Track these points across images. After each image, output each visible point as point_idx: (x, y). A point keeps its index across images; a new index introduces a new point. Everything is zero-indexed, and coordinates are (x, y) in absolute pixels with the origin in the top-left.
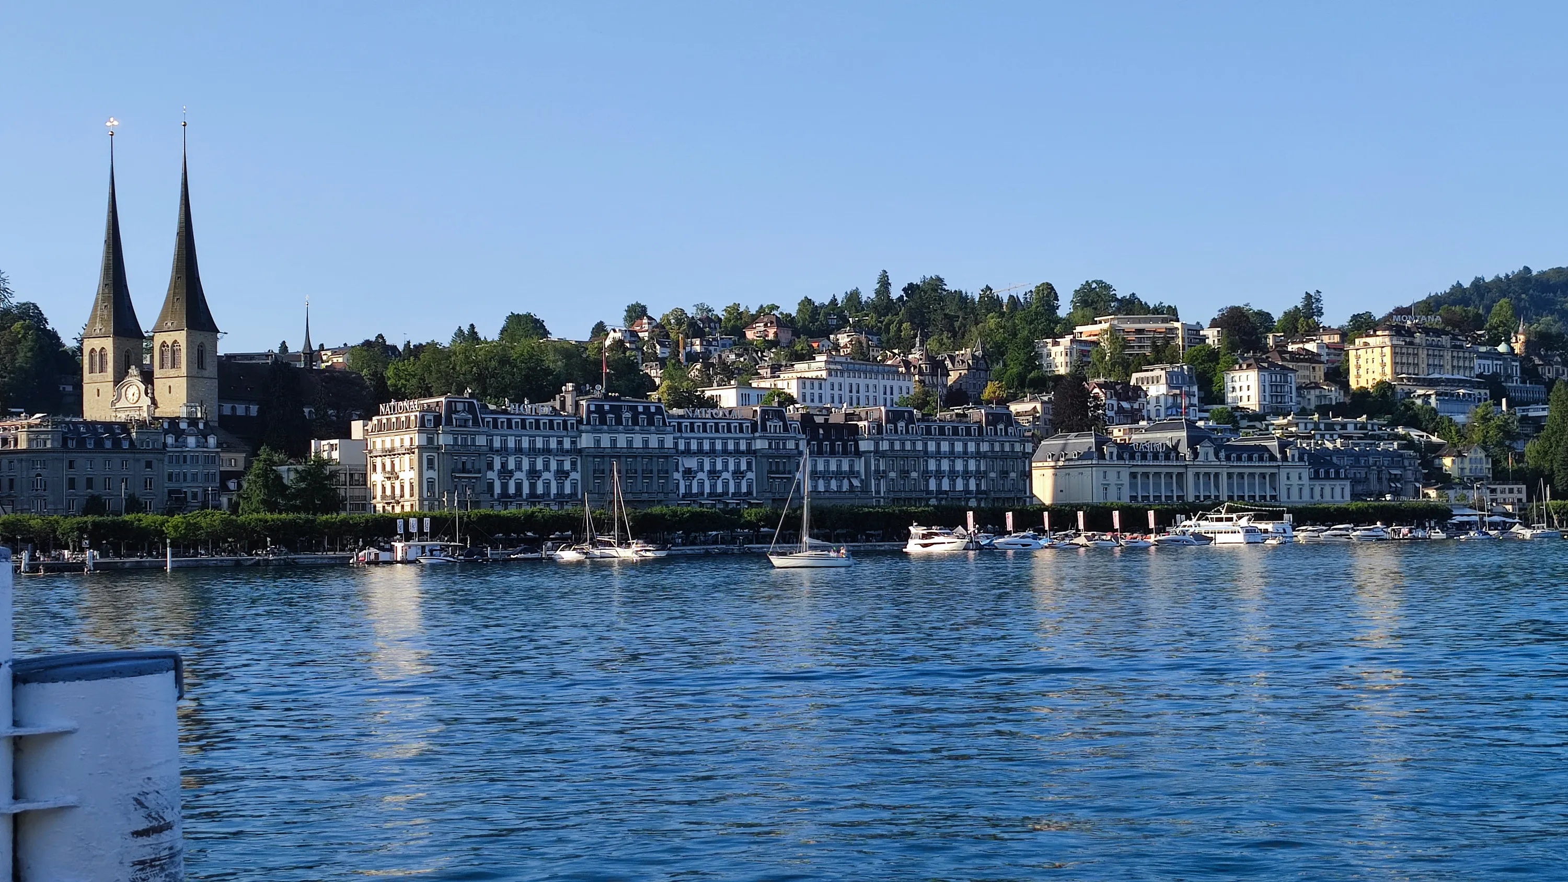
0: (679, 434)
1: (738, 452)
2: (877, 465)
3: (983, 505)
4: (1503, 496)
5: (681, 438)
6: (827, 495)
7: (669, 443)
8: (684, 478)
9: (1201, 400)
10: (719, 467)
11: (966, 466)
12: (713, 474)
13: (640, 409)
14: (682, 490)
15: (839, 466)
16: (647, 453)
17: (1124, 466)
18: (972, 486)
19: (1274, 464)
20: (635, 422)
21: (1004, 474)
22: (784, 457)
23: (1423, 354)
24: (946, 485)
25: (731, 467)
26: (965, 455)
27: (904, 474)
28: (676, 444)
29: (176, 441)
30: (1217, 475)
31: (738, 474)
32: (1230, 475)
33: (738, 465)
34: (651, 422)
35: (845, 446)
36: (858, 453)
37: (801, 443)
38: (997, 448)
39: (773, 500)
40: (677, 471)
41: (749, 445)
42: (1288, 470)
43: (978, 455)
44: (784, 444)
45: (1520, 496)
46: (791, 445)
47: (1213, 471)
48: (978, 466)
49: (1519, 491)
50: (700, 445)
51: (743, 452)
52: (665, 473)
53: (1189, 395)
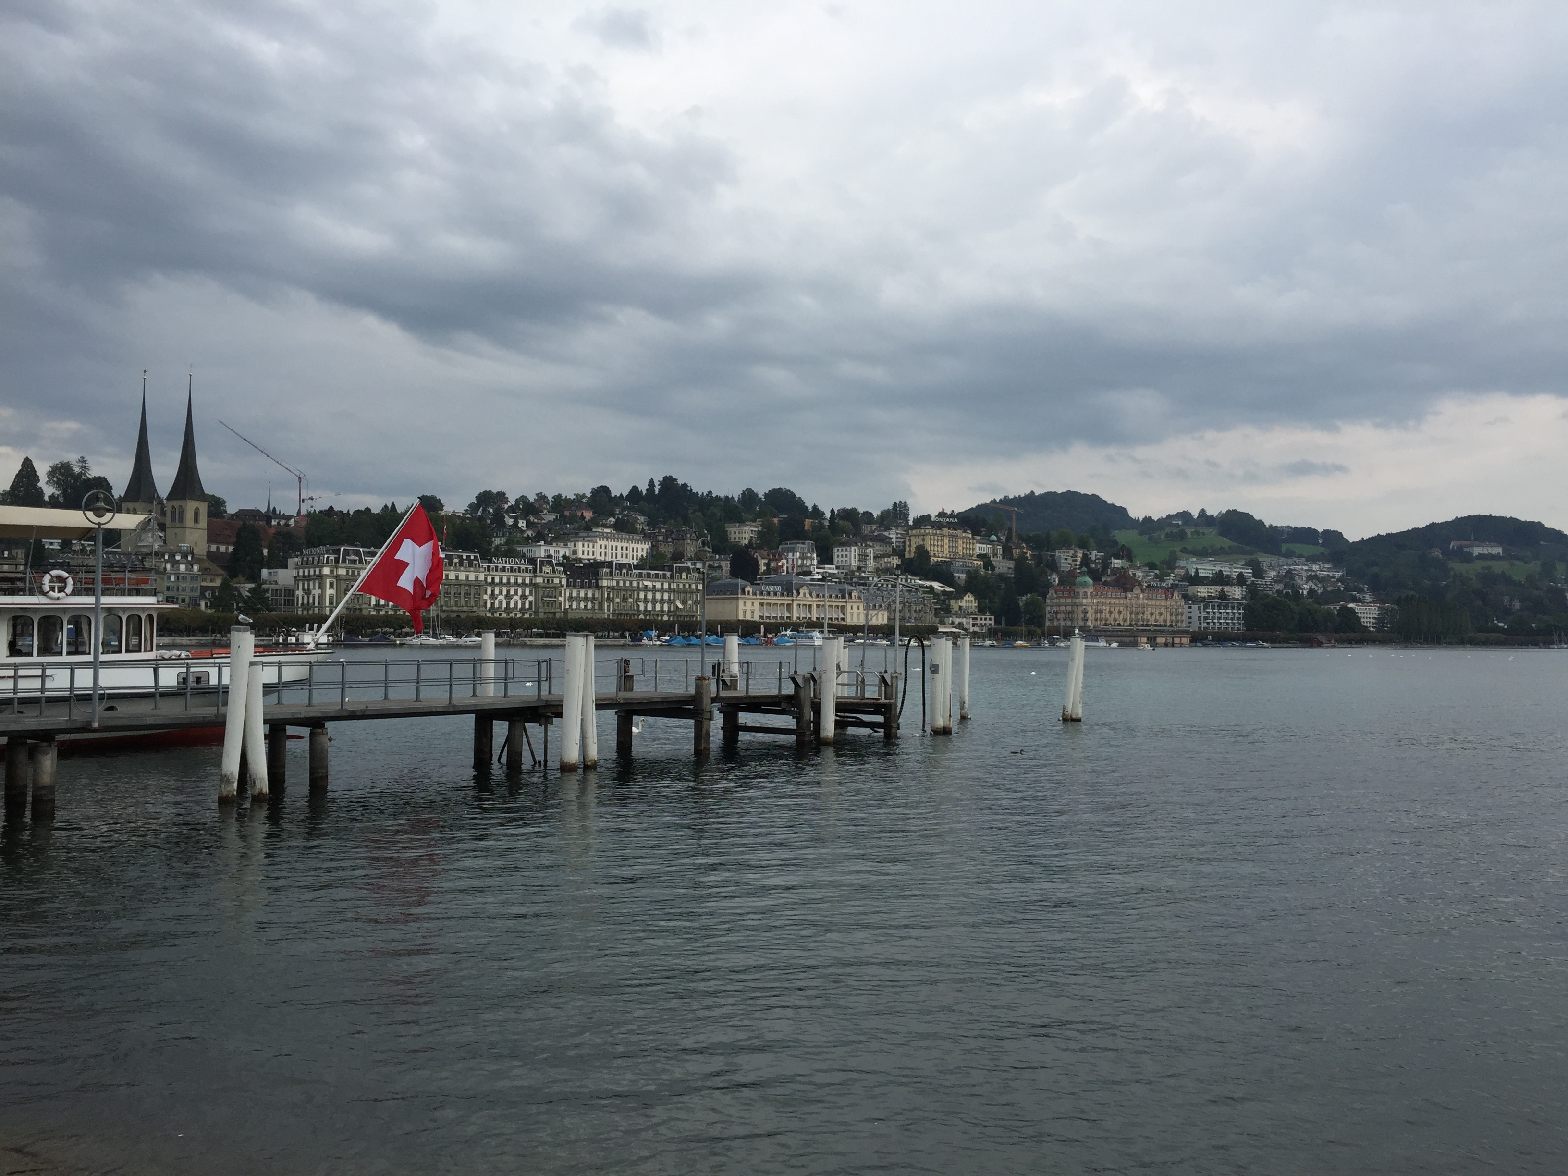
0: (487, 573)
1: (524, 584)
2: (608, 595)
3: (671, 619)
4: (981, 622)
5: (489, 575)
6: (578, 611)
7: (481, 577)
8: (490, 598)
9: (819, 562)
10: (512, 592)
11: (662, 596)
12: (508, 597)
13: (465, 557)
14: (489, 605)
15: (586, 594)
16: (468, 583)
17: (757, 599)
18: (666, 608)
19: (844, 600)
20: (461, 564)
22: (552, 588)
23: (946, 541)
24: (650, 607)
25: (520, 593)
26: (662, 590)
27: (624, 599)
28: (486, 579)
29: (173, 567)
30: (810, 606)
31: (524, 597)
32: (818, 606)
33: (524, 592)
34: (471, 565)
35: (590, 582)
36: (598, 587)
37: (563, 580)
38: (681, 586)
39: (545, 613)
40: (486, 594)
41: (531, 580)
42: (852, 604)
43: (670, 590)
44: (553, 581)
45: (990, 622)
46: (556, 581)
47: (808, 603)
48: (670, 597)
49: (990, 619)
50: (501, 579)
51: (527, 584)
52: (478, 595)
53: (812, 559)
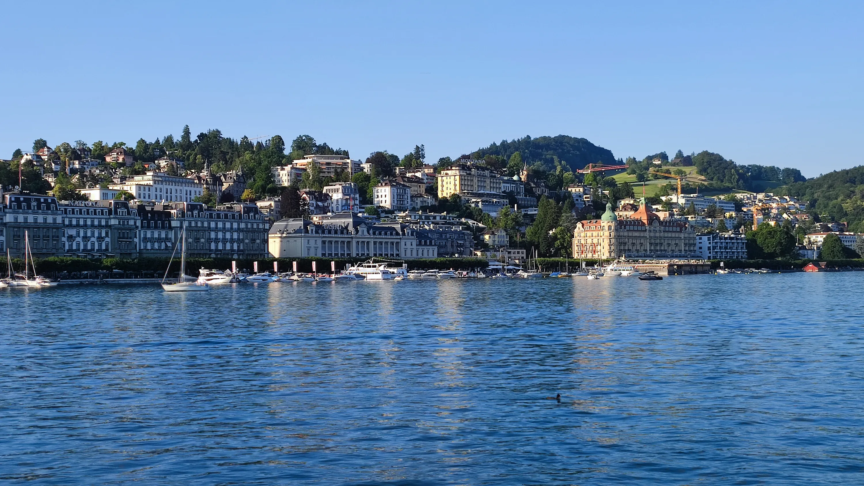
0: (65, 216)
1: (100, 226)
3: (241, 257)
4: (514, 255)
5: (67, 217)
6: (152, 251)
7: (59, 220)
8: (68, 240)
9: (360, 202)
10: (89, 234)
11: (232, 236)
12: (86, 238)
13: (42, 200)
14: (67, 248)
15: (160, 235)
16: (46, 226)
17: (319, 237)
18: (235, 247)
19: (398, 237)
20: (39, 208)
21: (253, 240)
22: (127, 229)
23: (475, 180)
24: (220, 246)
25: (96, 235)
26: (231, 230)
27: (197, 240)
28: (63, 221)
30: (368, 243)
31: (100, 239)
32: (375, 243)
33: (100, 233)
34: (48, 208)
35: (163, 224)
36: (171, 228)
37: (137, 221)
38: (249, 226)
39: (121, 254)
40: (64, 236)
41: (107, 222)
42: (405, 240)
43: (239, 230)
44: (128, 222)
45: (523, 255)
46: (131, 222)
47: (366, 240)
48: (239, 236)
49: (522, 253)
50: (78, 221)
51: (103, 226)
52: (57, 238)
53: (354, 199)
